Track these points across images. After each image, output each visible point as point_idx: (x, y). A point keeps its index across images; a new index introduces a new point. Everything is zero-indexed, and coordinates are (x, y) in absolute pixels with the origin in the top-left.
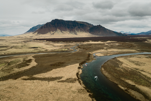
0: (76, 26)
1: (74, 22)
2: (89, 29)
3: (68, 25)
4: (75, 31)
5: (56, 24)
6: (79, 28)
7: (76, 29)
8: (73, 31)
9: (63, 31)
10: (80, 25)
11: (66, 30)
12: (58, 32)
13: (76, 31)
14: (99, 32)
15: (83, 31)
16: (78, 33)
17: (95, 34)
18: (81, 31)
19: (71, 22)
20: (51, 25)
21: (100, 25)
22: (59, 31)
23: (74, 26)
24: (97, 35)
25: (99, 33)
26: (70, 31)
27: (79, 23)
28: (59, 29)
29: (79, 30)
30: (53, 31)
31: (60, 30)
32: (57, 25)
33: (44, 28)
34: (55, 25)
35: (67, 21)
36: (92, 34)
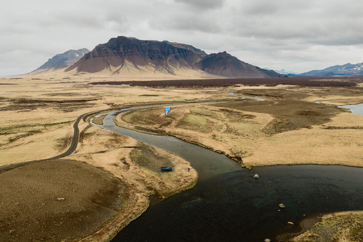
0: (169, 54)
1: (165, 45)
2: (201, 62)
3: (149, 51)
4: (167, 66)
5: (121, 49)
6: (176, 58)
7: (170, 61)
8: (162, 65)
9: (138, 66)
10: (179, 52)
11: (147, 64)
12: (129, 67)
13: (170, 66)
14: (225, 68)
15: (186, 66)
16: (175, 71)
17: (216, 74)
18: (182, 65)
19: (157, 43)
20: (109, 50)
21: (225, 52)
22: (129, 64)
23: (163, 53)
24: (222, 75)
25: (224, 71)
26: (157, 65)
27: (175, 48)
28: (130, 60)
29: (176, 64)
30: (116, 66)
31: (131, 64)
32: (124, 50)
33: (94, 57)
34: (119, 50)
35: (146, 41)
36: (208, 72)
